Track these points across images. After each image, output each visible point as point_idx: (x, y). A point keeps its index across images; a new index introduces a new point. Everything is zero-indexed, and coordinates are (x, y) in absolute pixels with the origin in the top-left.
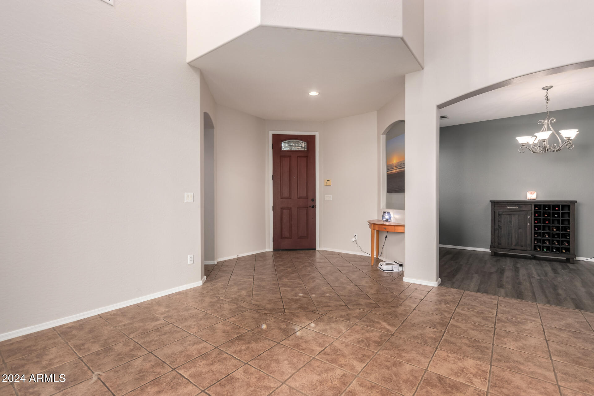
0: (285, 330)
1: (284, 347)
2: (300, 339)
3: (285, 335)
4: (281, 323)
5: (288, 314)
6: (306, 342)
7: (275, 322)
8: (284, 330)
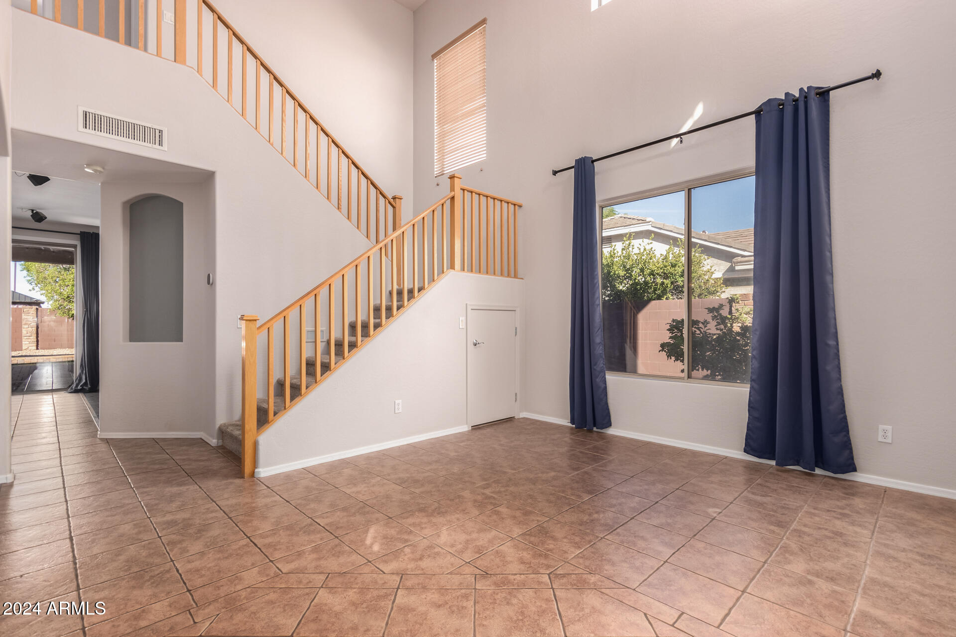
0: (544, 535)
1: (544, 513)
2: (522, 521)
3: (543, 527)
4: (554, 549)
5: (542, 571)
6: (514, 517)
7: (566, 552)
8: (546, 534)
